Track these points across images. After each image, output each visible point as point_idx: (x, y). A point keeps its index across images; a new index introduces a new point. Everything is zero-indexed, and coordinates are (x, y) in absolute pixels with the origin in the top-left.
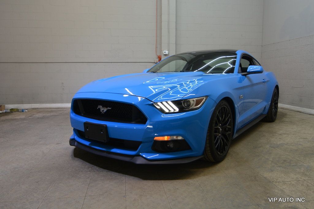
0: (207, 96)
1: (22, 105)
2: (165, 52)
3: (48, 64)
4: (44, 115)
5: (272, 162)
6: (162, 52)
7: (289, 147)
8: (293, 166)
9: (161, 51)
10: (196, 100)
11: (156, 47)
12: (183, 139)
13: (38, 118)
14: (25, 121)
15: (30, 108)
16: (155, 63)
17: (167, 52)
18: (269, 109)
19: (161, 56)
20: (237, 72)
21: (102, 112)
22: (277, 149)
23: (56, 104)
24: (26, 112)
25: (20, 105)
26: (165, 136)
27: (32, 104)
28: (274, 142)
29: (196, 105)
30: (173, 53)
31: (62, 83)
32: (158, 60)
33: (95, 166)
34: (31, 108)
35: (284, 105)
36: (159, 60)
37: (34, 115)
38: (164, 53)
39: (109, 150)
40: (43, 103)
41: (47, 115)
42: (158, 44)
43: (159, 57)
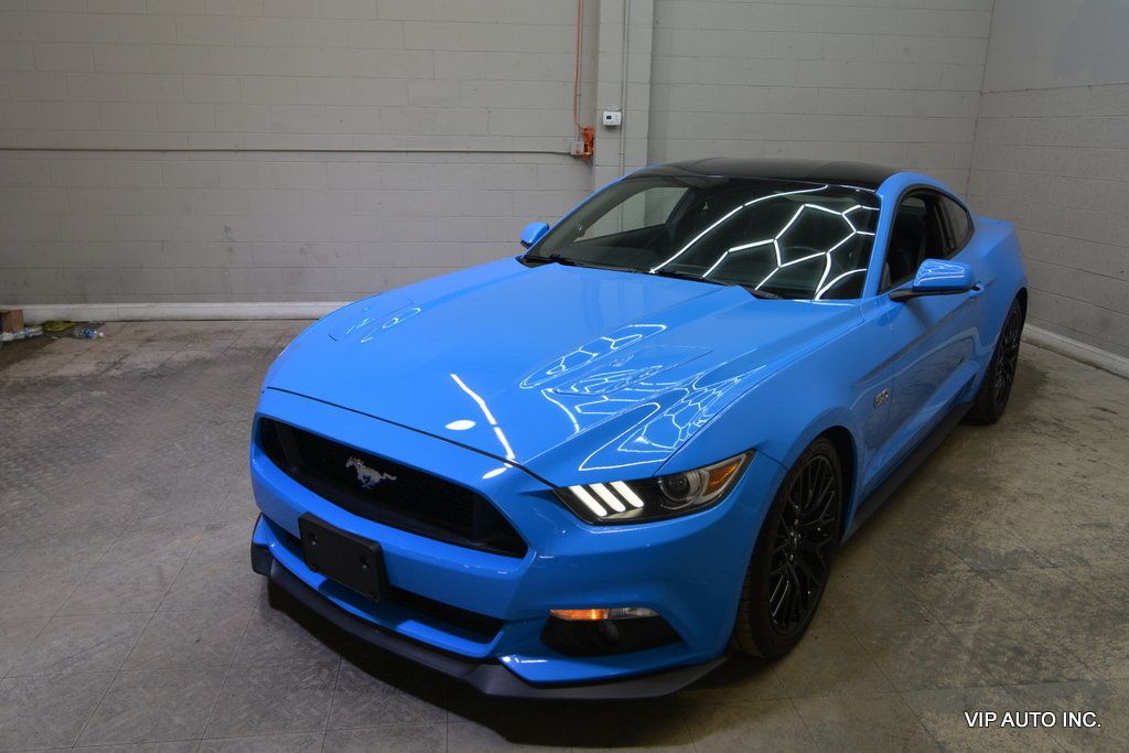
0: (750, 452)
1: (83, 306)
2: (609, 117)
3: (169, 154)
4: (165, 355)
5: (973, 655)
6: (599, 116)
7: (1041, 571)
8: (1046, 681)
9: (595, 110)
10: (710, 472)
11: (577, 95)
12: (654, 614)
13: (145, 376)
14: (96, 394)
15: (112, 318)
16: (569, 154)
17: (616, 118)
18: (983, 384)
19: (592, 129)
20: (875, 290)
21: (364, 481)
22: (996, 584)
23: (206, 305)
24: (99, 337)
25: (75, 306)
26: (589, 607)
27: (120, 305)
28: (990, 545)
29: (711, 490)
30: (637, 165)
31: (227, 229)
32: (582, 144)
33: (343, 661)
34: (117, 318)
35: (1040, 330)
36: (585, 145)
37: (129, 360)
38: (607, 122)
39: (387, 625)
40: (158, 301)
41: (176, 358)
42: (585, 83)
43: (586, 135)
